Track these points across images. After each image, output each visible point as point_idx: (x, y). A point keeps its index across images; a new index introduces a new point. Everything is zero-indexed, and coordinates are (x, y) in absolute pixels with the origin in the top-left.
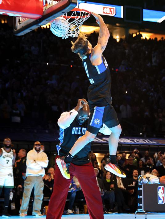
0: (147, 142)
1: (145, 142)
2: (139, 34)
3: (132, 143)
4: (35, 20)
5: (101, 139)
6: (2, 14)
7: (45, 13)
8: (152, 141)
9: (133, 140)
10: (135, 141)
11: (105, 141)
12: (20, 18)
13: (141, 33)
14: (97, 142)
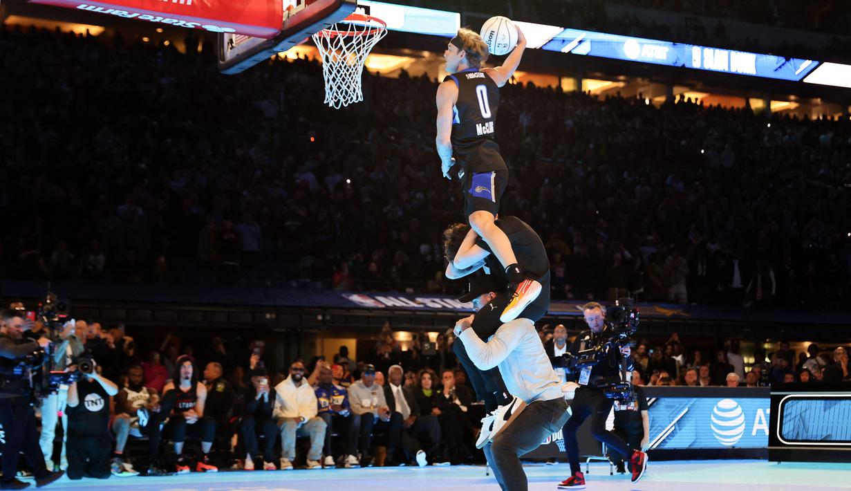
4: (265, 39)
5: (413, 300)
6: (193, 27)
7: (287, 26)
11: (422, 306)
12: (231, 36)
14: (403, 307)
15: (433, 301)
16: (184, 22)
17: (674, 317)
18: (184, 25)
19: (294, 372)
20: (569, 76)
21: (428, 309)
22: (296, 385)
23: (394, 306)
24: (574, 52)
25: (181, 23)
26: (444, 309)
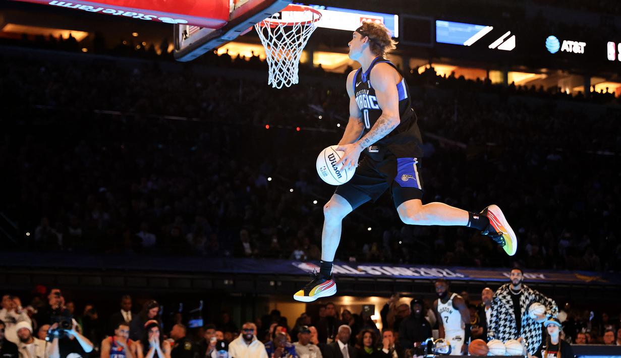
0: (445, 274)
1: (441, 275)
2: (431, 67)
3: (414, 277)
4: (214, 30)
5: (356, 268)
6: (151, 19)
7: (233, 17)
8: (455, 272)
9: (418, 270)
10: (422, 273)
11: (363, 273)
12: (186, 27)
13: (433, 65)
14: (347, 274)
15: (373, 269)
16: (142, 15)
17: (593, 283)
18: (143, 17)
19: (245, 333)
20: (496, 69)
21: (369, 276)
22: (247, 344)
23: (339, 273)
24: (499, 48)
25: (140, 16)
26: (383, 276)
